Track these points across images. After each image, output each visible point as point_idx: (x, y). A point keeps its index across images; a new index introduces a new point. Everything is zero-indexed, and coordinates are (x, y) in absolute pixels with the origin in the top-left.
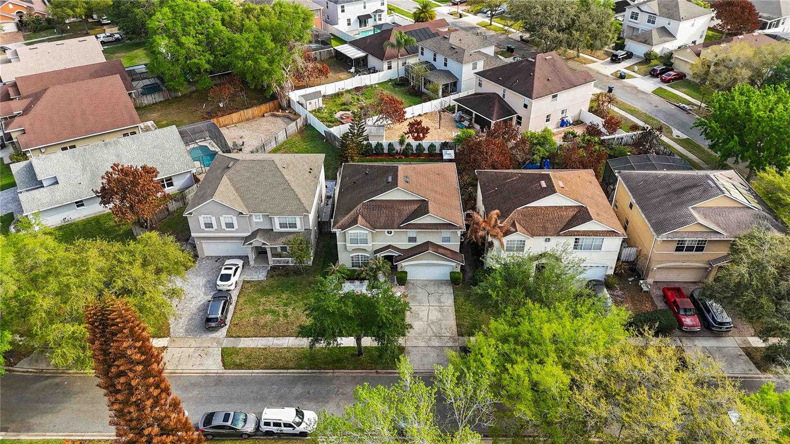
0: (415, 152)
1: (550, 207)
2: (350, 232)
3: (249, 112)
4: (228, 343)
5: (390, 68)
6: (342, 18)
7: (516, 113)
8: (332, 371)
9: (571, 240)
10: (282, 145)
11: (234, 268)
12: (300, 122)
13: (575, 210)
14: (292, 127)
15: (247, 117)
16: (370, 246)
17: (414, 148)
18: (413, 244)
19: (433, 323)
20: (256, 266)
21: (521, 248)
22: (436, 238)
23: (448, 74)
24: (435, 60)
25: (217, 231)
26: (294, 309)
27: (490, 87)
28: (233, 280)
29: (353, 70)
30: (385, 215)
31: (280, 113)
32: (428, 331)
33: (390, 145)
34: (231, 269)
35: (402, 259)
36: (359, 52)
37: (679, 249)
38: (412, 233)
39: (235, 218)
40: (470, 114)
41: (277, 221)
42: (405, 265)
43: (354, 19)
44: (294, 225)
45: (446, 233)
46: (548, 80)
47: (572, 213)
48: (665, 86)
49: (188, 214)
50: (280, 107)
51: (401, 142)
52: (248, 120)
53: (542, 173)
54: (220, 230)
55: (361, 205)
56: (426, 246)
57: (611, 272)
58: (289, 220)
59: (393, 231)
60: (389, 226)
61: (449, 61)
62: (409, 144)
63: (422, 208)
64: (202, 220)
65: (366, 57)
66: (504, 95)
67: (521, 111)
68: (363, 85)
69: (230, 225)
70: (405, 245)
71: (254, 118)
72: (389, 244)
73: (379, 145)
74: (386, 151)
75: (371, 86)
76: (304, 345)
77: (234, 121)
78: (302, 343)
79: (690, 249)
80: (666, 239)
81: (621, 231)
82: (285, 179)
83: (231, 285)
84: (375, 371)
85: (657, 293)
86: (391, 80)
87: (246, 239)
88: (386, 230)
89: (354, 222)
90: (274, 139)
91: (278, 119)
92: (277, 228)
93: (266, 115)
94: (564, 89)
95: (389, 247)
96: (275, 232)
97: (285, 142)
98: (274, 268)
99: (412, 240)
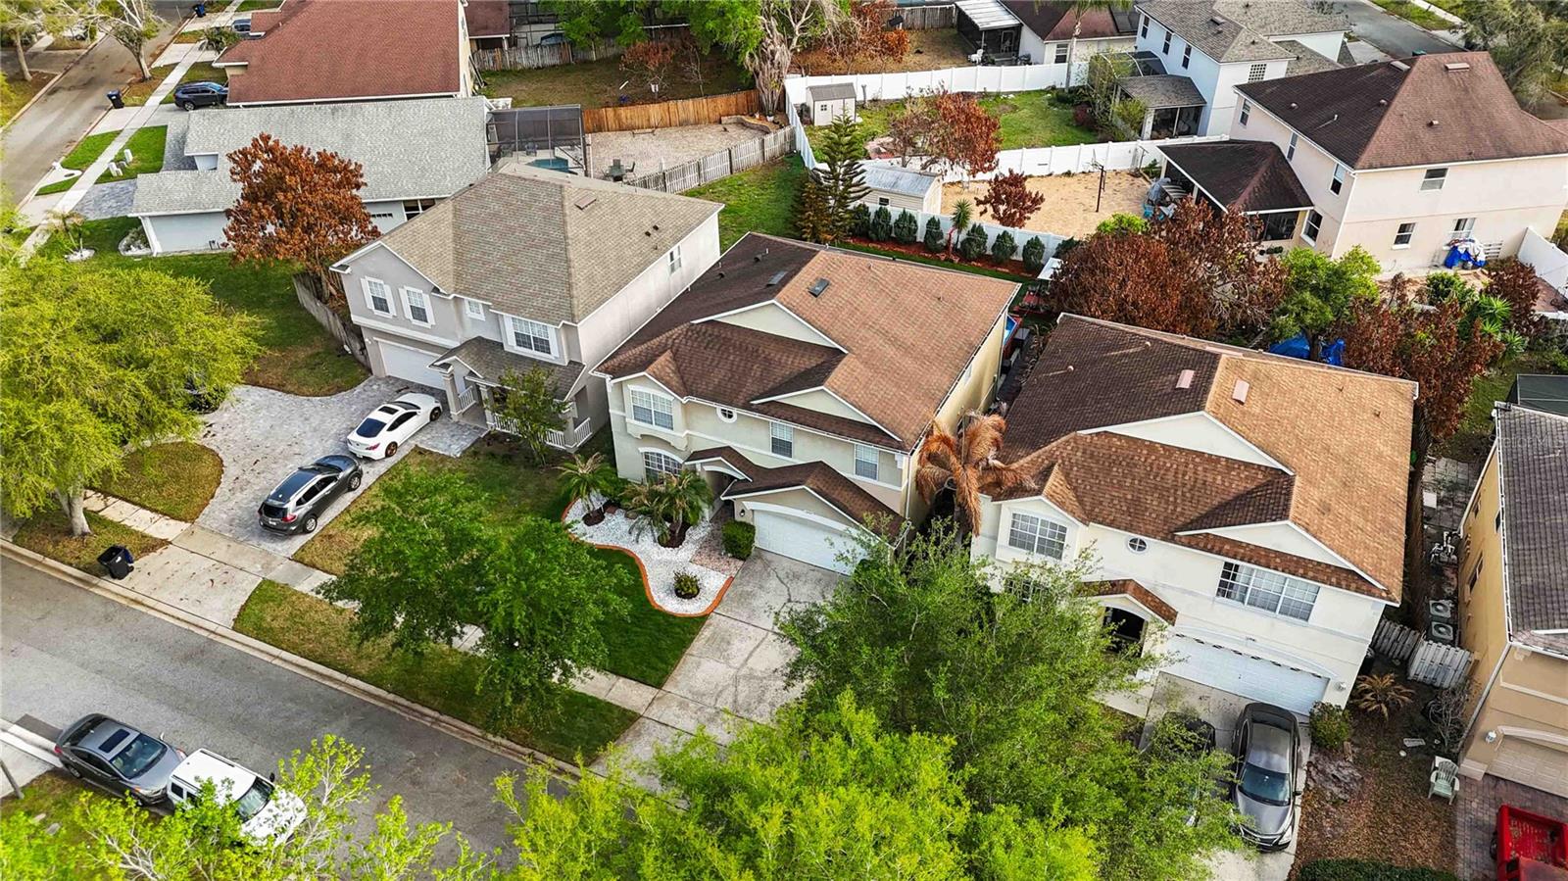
0: (989, 252)
1: (1181, 450)
2: (632, 387)
3: (688, 107)
4: (285, 574)
5: (1060, 59)
7: (1312, 205)
8: (436, 715)
9: (1215, 565)
10: (712, 186)
11: (402, 411)
12: (774, 142)
13: (1254, 479)
14: (750, 151)
15: (683, 116)
16: (682, 439)
17: (991, 241)
18: (781, 461)
19: (750, 677)
20: (463, 422)
21: (1054, 546)
22: (843, 458)
23: (1186, 85)
24: (1166, 50)
25: (395, 320)
27: (1267, 128)
28: (384, 438)
29: (977, 56)
30: (728, 367)
31: (754, 120)
32: (725, 694)
34: (391, 411)
35: (744, 488)
36: (1007, 17)
38: (784, 430)
39: (426, 298)
40: (1188, 187)
41: (511, 327)
42: (750, 507)
44: (544, 346)
45: (865, 452)
46: (1431, 124)
47: (1239, 485)
49: (338, 267)
50: (759, 107)
51: (960, 220)
52: (683, 124)
53: (1208, 348)
54: (402, 319)
55: (684, 327)
56: (819, 471)
57: (1339, 699)
58: (534, 329)
59: (735, 411)
60: (727, 396)
61: (1196, 57)
62: (978, 230)
63: (820, 365)
64: (367, 287)
65: (1018, 29)
66: (1291, 151)
67: (1322, 199)
68: (979, 89)
69: (420, 314)
70: (763, 456)
71: (697, 123)
72: (726, 443)
73: (907, 219)
74: (920, 237)
75: (998, 95)
77: (652, 121)
80: (1540, 650)
82: (565, 233)
83: (374, 448)
84: (528, 751)
86: (1054, 90)
88: (719, 408)
89: (647, 364)
90: (694, 169)
91: (748, 133)
92: (511, 345)
93: (725, 119)
94: (1472, 157)
95: (727, 452)
96: (508, 353)
98: (493, 437)
99: (781, 447)
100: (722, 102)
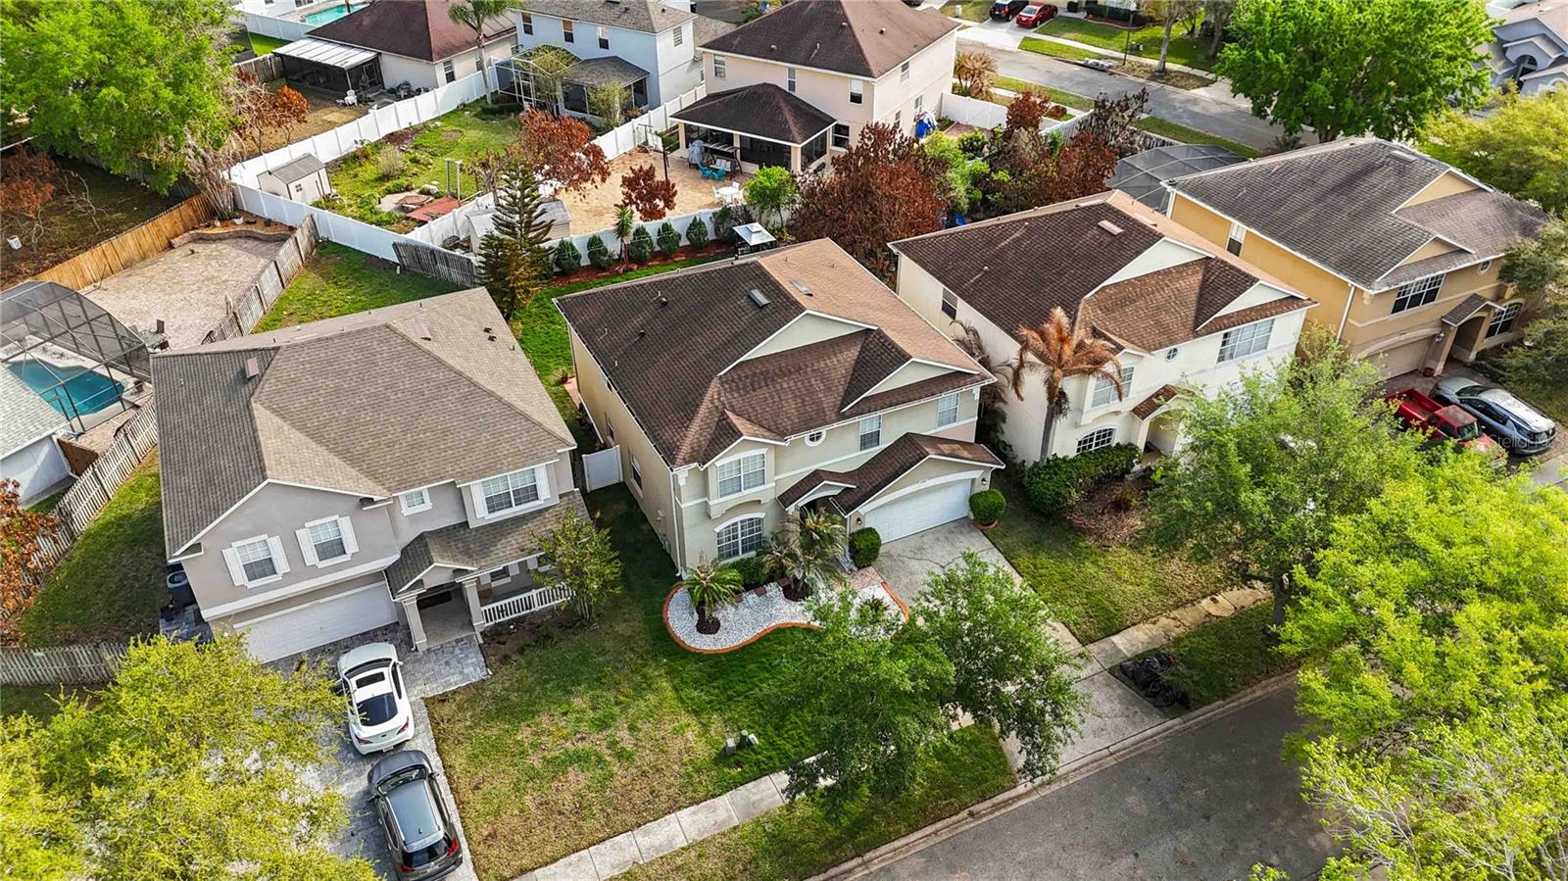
0: (657, 248)
2: (718, 464)
3: (130, 241)
5: (451, 77)
7: (834, 120)
8: (859, 860)
9: (1215, 342)
10: (277, 309)
11: (387, 671)
12: (302, 237)
14: (289, 256)
15: (124, 256)
16: (768, 491)
17: (654, 238)
18: (873, 451)
20: (435, 645)
23: (619, 64)
24: (569, 38)
25: (293, 577)
26: (632, 728)
27: (747, 72)
28: (403, 705)
29: (351, 97)
31: (218, 229)
33: (594, 243)
34: (380, 677)
36: (353, 51)
37: (1399, 307)
38: (867, 423)
39: (346, 524)
40: (729, 140)
41: (478, 495)
42: (869, 513)
44: (532, 493)
45: (947, 400)
46: (882, 32)
49: (183, 554)
50: (212, 213)
51: (622, 230)
52: (128, 265)
53: (1082, 205)
54: (302, 570)
55: (715, 383)
58: (513, 480)
60: (811, 421)
62: (639, 232)
64: (236, 558)
65: (375, 60)
66: (792, 85)
67: (844, 113)
68: (404, 125)
69: (332, 549)
70: (855, 458)
71: (144, 258)
72: (814, 467)
73: (568, 248)
74: (585, 262)
75: (425, 126)
76: (730, 818)
77: (88, 275)
78: (722, 815)
79: (1415, 301)
81: (1302, 293)
83: (407, 724)
86: (464, 107)
87: (393, 577)
88: (807, 436)
90: (254, 296)
91: (220, 246)
92: (482, 515)
93: (176, 241)
94: (918, 48)
95: (816, 477)
96: (477, 529)
97: (282, 299)
98: (493, 635)
99: (869, 440)
100: (165, 222)
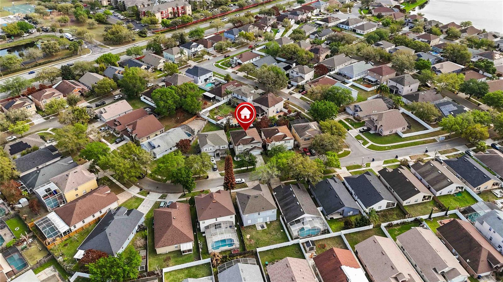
1: (279, 135)
2: (238, 147)
3: (191, 119)
4: (220, 172)
5: (224, 99)
6: (199, 81)
9: (284, 141)
12: (207, 121)
14: (206, 123)
15: (190, 121)
16: (243, 149)
20: (217, 157)
21: (274, 145)
22: (257, 145)
23: (243, 101)
24: (238, 96)
27: (257, 105)
29: (212, 101)
30: (245, 142)
31: (198, 119)
33: (235, 124)
34: (213, 159)
35: (250, 151)
36: (212, 95)
37: (305, 140)
38: (252, 145)
39: (212, 147)
41: (221, 147)
43: (203, 80)
44: (225, 147)
45: (259, 144)
46: (272, 102)
47: (283, 136)
48: (303, 96)
49: (201, 148)
50: (198, 117)
51: (238, 123)
53: (276, 128)
54: (209, 151)
55: (240, 140)
56: (255, 147)
57: (293, 147)
58: (224, 146)
59: (247, 145)
61: (243, 97)
63: (253, 139)
64: (205, 149)
65: (215, 96)
66: (260, 107)
67: (266, 111)
68: (218, 106)
69: (211, 149)
70: (250, 148)
72: (247, 148)
73: (232, 125)
74: (234, 126)
75: (220, 106)
77: (187, 123)
79: (307, 140)
80: (302, 138)
81: (293, 138)
82: (220, 137)
83: (215, 162)
85: (302, 150)
86: (225, 103)
87: (214, 152)
89: (239, 144)
90: (202, 127)
93: (194, 120)
94: (276, 103)
96: (221, 149)
97: (205, 128)
98: (221, 158)
99: (252, 146)
100: (194, 118)
